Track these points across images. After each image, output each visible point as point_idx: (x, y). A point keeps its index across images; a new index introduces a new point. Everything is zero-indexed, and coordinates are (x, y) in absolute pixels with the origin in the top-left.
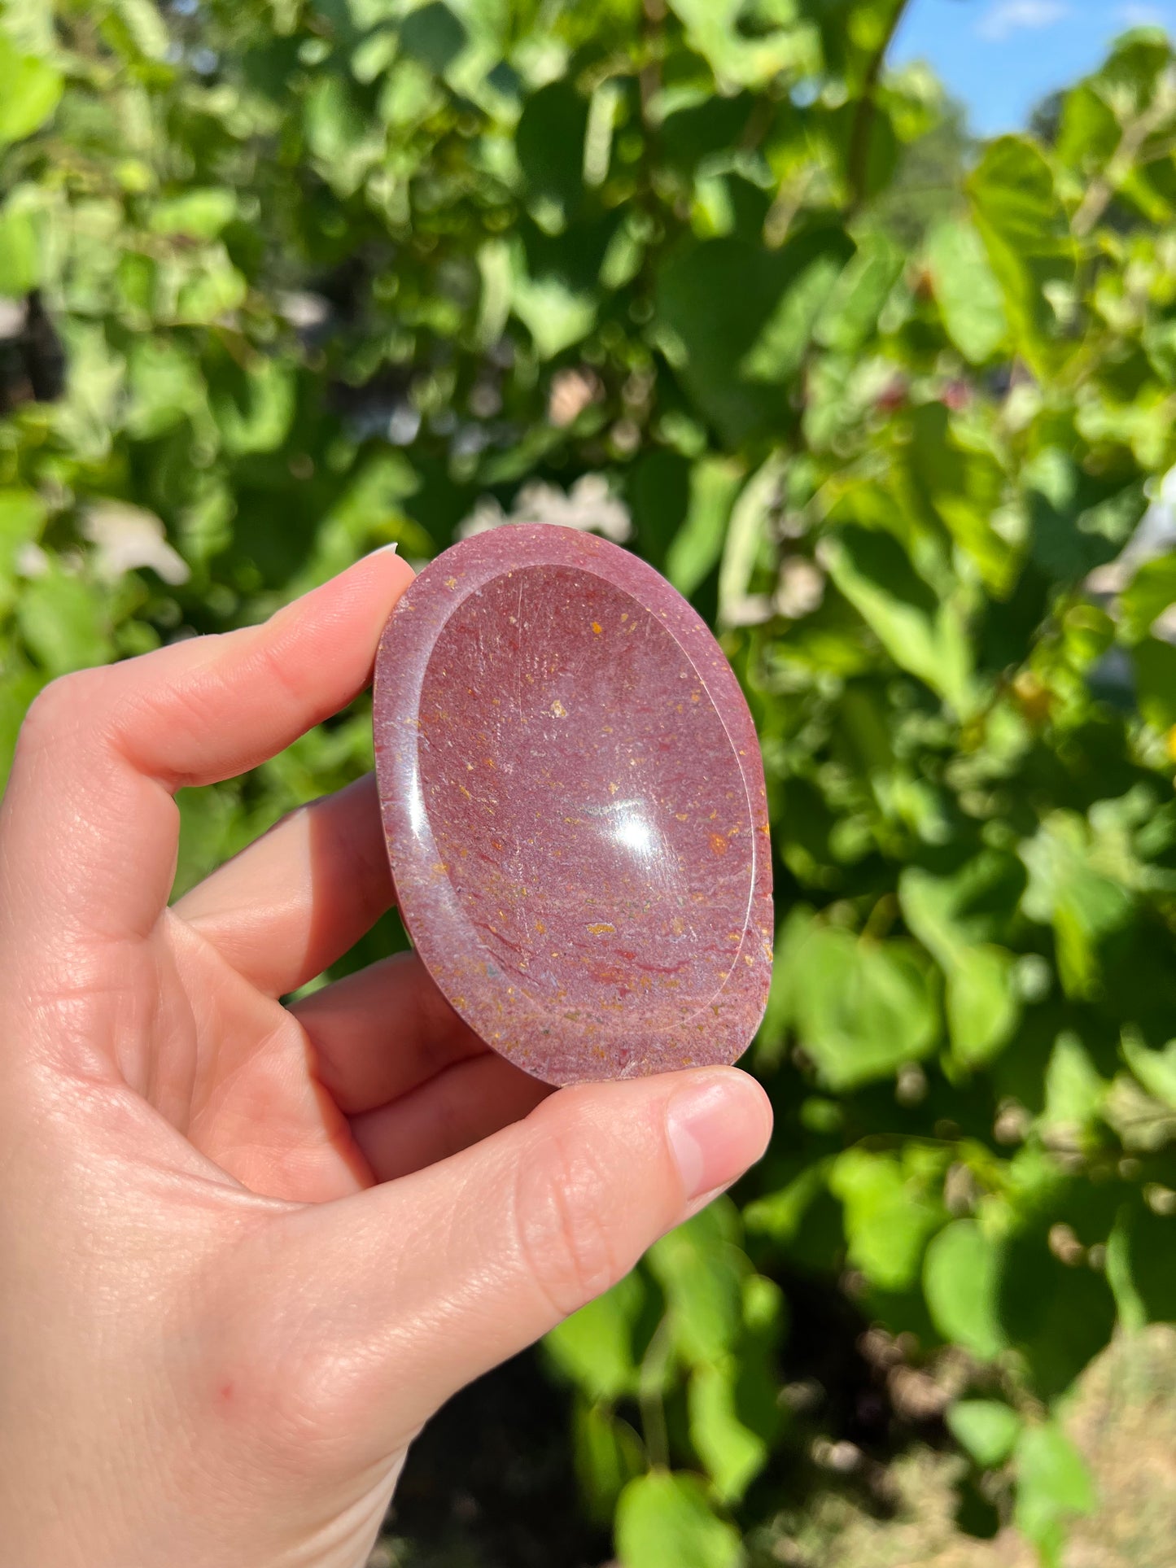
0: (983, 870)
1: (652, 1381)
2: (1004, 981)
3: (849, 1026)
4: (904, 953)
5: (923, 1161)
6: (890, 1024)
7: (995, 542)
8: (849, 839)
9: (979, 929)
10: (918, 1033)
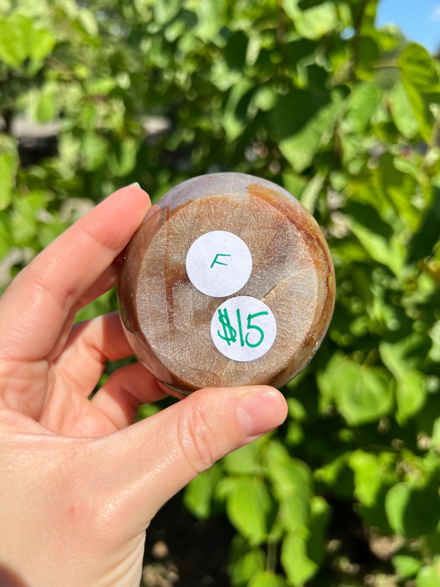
0: (414, 340)
1: (274, 536)
2: (421, 386)
3: (357, 401)
4: (381, 373)
5: (387, 458)
6: (373, 401)
7: (414, 209)
8: (358, 327)
9: (412, 363)
10: (384, 405)
